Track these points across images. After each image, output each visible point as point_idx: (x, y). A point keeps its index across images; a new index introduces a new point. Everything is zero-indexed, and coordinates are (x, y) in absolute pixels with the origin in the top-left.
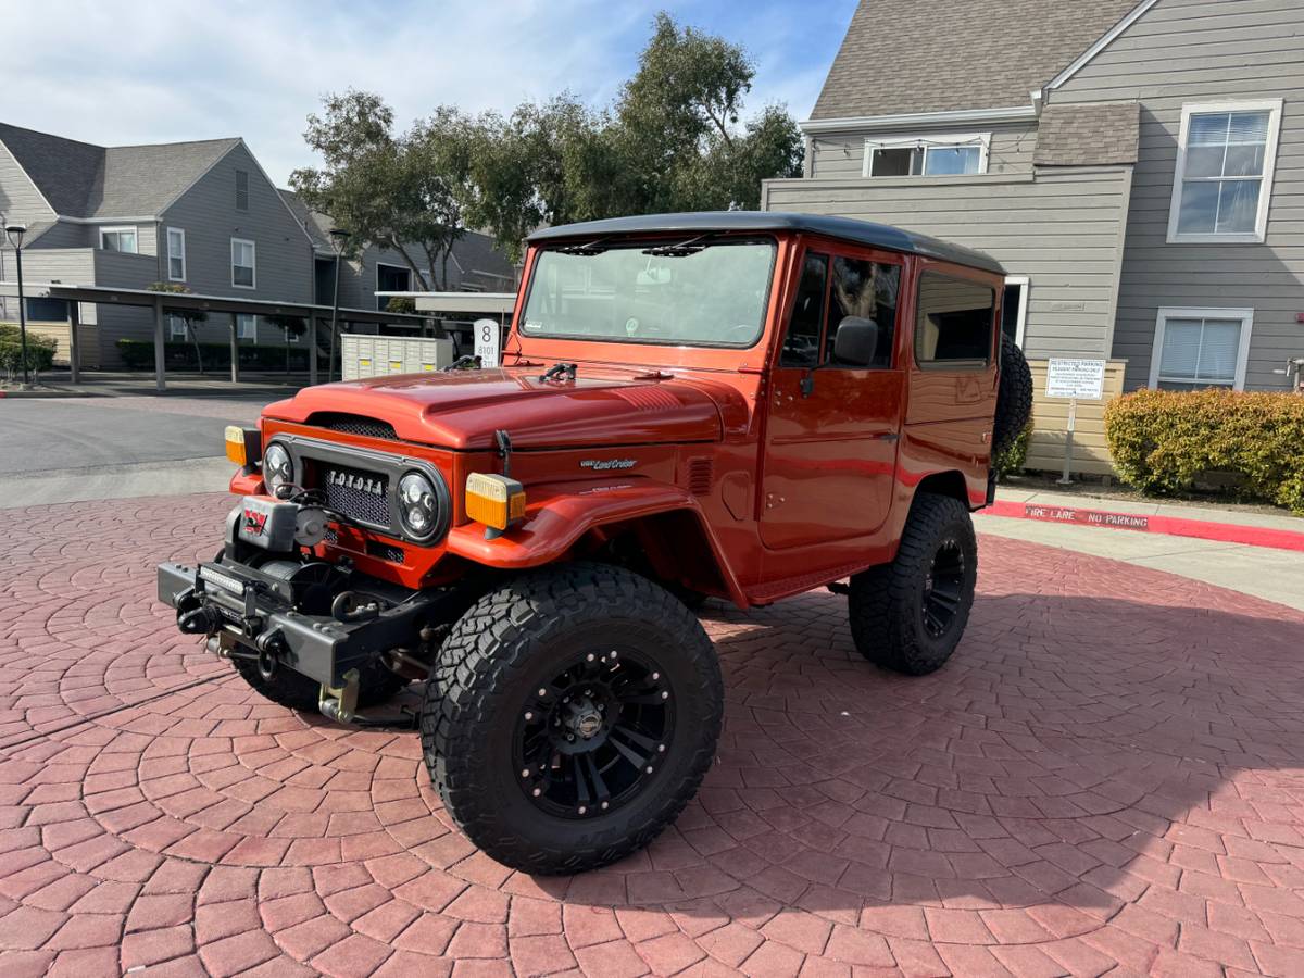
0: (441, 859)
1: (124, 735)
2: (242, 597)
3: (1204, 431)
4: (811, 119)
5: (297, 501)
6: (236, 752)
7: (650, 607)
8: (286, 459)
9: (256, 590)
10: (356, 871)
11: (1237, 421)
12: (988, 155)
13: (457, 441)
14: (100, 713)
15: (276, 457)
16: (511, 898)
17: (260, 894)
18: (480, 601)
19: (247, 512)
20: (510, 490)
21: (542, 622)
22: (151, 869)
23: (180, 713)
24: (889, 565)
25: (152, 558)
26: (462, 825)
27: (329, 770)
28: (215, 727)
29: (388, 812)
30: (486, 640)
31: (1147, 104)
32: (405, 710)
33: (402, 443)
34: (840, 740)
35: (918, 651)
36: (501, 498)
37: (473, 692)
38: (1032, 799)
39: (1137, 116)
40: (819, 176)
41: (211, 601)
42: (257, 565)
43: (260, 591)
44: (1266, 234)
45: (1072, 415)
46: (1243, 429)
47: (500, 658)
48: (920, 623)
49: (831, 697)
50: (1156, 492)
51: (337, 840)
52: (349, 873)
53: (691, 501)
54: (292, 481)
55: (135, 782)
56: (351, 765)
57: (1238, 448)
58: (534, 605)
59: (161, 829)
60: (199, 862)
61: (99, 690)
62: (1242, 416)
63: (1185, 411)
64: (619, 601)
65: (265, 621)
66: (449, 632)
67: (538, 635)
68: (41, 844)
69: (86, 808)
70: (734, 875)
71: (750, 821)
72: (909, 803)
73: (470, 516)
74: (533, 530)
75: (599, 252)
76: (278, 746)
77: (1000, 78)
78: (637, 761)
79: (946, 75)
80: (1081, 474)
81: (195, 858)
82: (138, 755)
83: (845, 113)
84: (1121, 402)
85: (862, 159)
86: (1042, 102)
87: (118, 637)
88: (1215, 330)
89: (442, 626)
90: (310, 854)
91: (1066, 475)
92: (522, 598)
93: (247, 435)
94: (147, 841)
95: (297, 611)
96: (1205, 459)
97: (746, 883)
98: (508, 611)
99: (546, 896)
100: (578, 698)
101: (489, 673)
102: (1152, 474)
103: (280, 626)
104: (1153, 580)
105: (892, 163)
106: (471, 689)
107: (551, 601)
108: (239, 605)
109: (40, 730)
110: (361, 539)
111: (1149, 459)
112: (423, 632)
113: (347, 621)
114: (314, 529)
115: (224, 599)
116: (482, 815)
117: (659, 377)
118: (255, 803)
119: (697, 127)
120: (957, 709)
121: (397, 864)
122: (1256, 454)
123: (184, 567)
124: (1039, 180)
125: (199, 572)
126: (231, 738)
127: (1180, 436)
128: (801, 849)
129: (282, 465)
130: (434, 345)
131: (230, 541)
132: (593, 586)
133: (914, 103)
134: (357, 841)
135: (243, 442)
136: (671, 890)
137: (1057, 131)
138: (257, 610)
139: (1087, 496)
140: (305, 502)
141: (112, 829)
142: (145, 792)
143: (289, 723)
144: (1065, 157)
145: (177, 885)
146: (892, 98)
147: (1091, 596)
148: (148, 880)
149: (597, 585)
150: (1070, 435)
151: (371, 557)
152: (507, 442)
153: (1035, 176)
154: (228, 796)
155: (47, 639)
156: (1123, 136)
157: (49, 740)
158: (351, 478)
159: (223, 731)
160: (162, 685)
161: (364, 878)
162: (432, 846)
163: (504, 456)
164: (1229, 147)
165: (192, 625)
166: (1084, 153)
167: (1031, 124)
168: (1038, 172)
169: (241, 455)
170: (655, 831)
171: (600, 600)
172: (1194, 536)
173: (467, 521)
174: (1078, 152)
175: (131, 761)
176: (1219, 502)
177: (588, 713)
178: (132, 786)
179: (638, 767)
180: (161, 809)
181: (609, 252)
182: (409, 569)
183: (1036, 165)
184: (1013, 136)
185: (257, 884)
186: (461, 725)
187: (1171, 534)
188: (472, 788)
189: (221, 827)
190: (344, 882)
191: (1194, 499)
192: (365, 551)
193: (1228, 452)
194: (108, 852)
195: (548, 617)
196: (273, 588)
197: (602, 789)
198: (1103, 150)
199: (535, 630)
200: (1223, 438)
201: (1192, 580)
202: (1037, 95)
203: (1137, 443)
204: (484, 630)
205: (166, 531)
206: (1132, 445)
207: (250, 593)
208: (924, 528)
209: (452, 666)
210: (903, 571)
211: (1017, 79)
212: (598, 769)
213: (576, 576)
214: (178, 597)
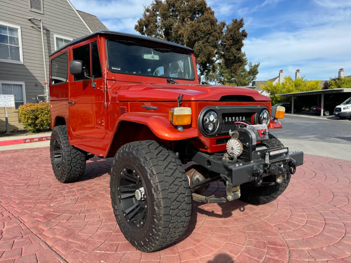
19: (259, 130)
44: (24, 62)
45: (6, 112)
91: (8, 131)
150: (7, 118)
158: (234, 118)
164: (9, 36)
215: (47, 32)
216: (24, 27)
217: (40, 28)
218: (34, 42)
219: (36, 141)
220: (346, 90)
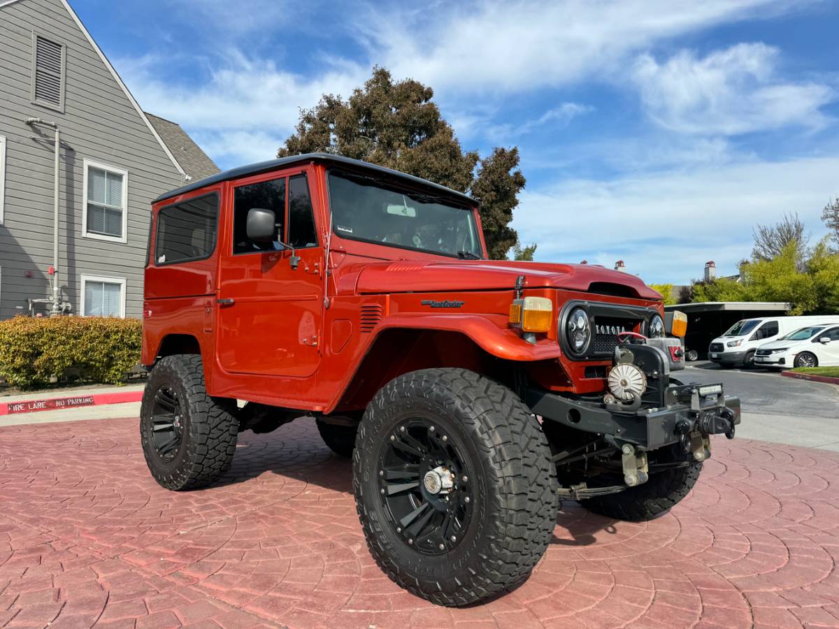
11: (91, 333)
44: (4, 219)
62: (93, 330)
102: (36, 374)
111: (36, 363)
122: (101, 353)
127: (57, 346)
200: (83, 345)
203: (28, 353)
215: (69, 153)
216: (15, 138)
217: (53, 144)
218: (35, 175)
219: (40, 409)
220: (730, 306)
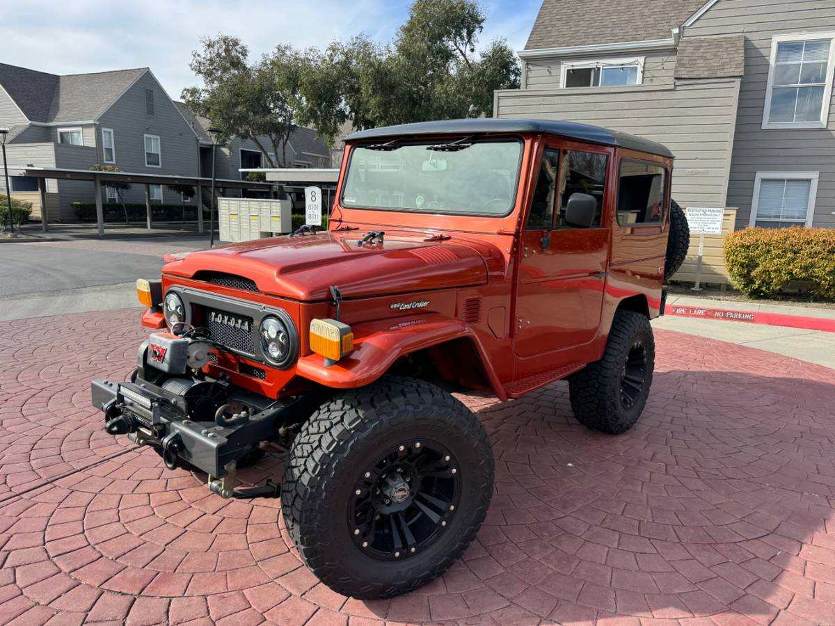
0: (297, 587)
1: (73, 494)
2: (151, 409)
3: (790, 255)
4: (525, 49)
5: (189, 336)
6: (152, 505)
7: (444, 410)
8: (180, 303)
9: (159, 404)
10: (238, 598)
11: (812, 248)
12: (643, 72)
13: (302, 294)
14: (57, 477)
15: (172, 302)
16: (349, 618)
17: (170, 619)
18: (321, 407)
19: (153, 346)
20: (343, 333)
21: (367, 426)
22: (94, 600)
23: (113, 475)
24: (599, 362)
25: (94, 358)
26: (313, 570)
27: (217, 518)
28: (138, 485)
29: (260, 550)
30: (327, 440)
31: (747, 35)
32: (269, 483)
33: (262, 295)
34: (568, 485)
35: (618, 419)
36: (336, 338)
37: (319, 478)
38: (704, 528)
39: (743, 44)
40: (531, 88)
41: (128, 410)
42: (160, 384)
43: (163, 404)
44: (828, 122)
45: (701, 245)
46: (816, 253)
47: (337, 453)
48: (619, 400)
49: (560, 453)
50: (757, 295)
51: (224, 574)
52: (233, 601)
53: (468, 331)
54: (184, 321)
55: (81, 531)
56: (232, 513)
57: (812, 266)
58: (361, 413)
59: (100, 568)
60: (126, 594)
61: (57, 459)
62: (815, 245)
63: (777, 242)
64: (421, 407)
65: (167, 426)
66: (298, 430)
67: (365, 435)
68: (15, 582)
69: (47, 552)
70: (504, 595)
71: (512, 552)
72: (621, 534)
73: (312, 349)
74: (359, 359)
75: (395, 148)
76: (182, 499)
77: (651, 21)
78: (435, 517)
79: (614, 18)
80: (707, 284)
81: (124, 591)
82: (84, 509)
83: (548, 45)
84: (734, 237)
85: (559, 76)
86: (679, 36)
87: (70, 418)
88: (793, 186)
89: (294, 425)
90: (205, 586)
91: (697, 285)
92: (352, 408)
93: (152, 285)
94: (90, 578)
95: (191, 419)
96: (790, 273)
97: (513, 601)
98: (342, 417)
99: (374, 616)
100: (391, 473)
101: (330, 464)
102: (755, 283)
103: (177, 431)
104: (762, 358)
105: (579, 78)
106: (317, 476)
107: (373, 410)
108: (149, 414)
109: (16, 490)
110: (235, 362)
111: (753, 274)
112: (281, 430)
113: (226, 425)
114: (201, 356)
115: (138, 409)
116: (327, 563)
117: (441, 238)
118: (166, 545)
119: (447, 55)
120: (645, 459)
121: (266, 592)
122: (824, 270)
123: (109, 383)
124: (678, 88)
125: (119, 390)
126: (149, 494)
127: (773, 259)
128: (549, 572)
129: (177, 307)
130: (279, 204)
131: (141, 366)
132: (403, 397)
133: (593, 38)
134: (238, 574)
135: (149, 291)
136: (461, 608)
137: (690, 55)
138: (161, 418)
139: (711, 299)
140: (193, 337)
141: (66, 569)
142: (88, 539)
143: (188, 481)
144: (695, 73)
145: (111, 614)
146: (578, 34)
147: (724, 371)
148: (91, 610)
149: (405, 397)
150: (700, 258)
151: (242, 374)
152: (338, 294)
153: (675, 86)
154: (147, 540)
155: (23, 420)
156: (734, 58)
157: (22, 498)
158: (226, 318)
159: (144, 488)
160: (101, 454)
161: (244, 605)
162: (291, 576)
163: (337, 304)
164: (803, 64)
165: (115, 429)
166: (708, 70)
167: (672, 51)
168: (678, 83)
169: (149, 300)
170: (448, 564)
171: (408, 407)
172: (785, 326)
173: (310, 353)
174: (703, 69)
175: (78, 514)
176: (799, 301)
177: (400, 486)
178: (80, 534)
179: (436, 522)
180: (99, 552)
181: (403, 147)
182: (269, 385)
183: (676, 79)
184: (661, 58)
185: (168, 611)
186: (311, 501)
187: (770, 324)
188: (320, 545)
189: (142, 565)
190: (231, 609)
191: (783, 299)
192: (238, 370)
193: (805, 268)
194: (63, 588)
195: (371, 421)
196: (173, 402)
197: (410, 539)
198: (721, 68)
199: (362, 432)
200: (802, 259)
201: (789, 357)
202: (676, 31)
203: (745, 263)
204: (325, 432)
205: (104, 336)
206: (742, 265)
207: (156, 407)
208: (622, 336)
209: (303, 457)
210: (608, 365)
211: (662, 20)
212: (407, 522)
213: (390, 389)
214: (105, 406)
